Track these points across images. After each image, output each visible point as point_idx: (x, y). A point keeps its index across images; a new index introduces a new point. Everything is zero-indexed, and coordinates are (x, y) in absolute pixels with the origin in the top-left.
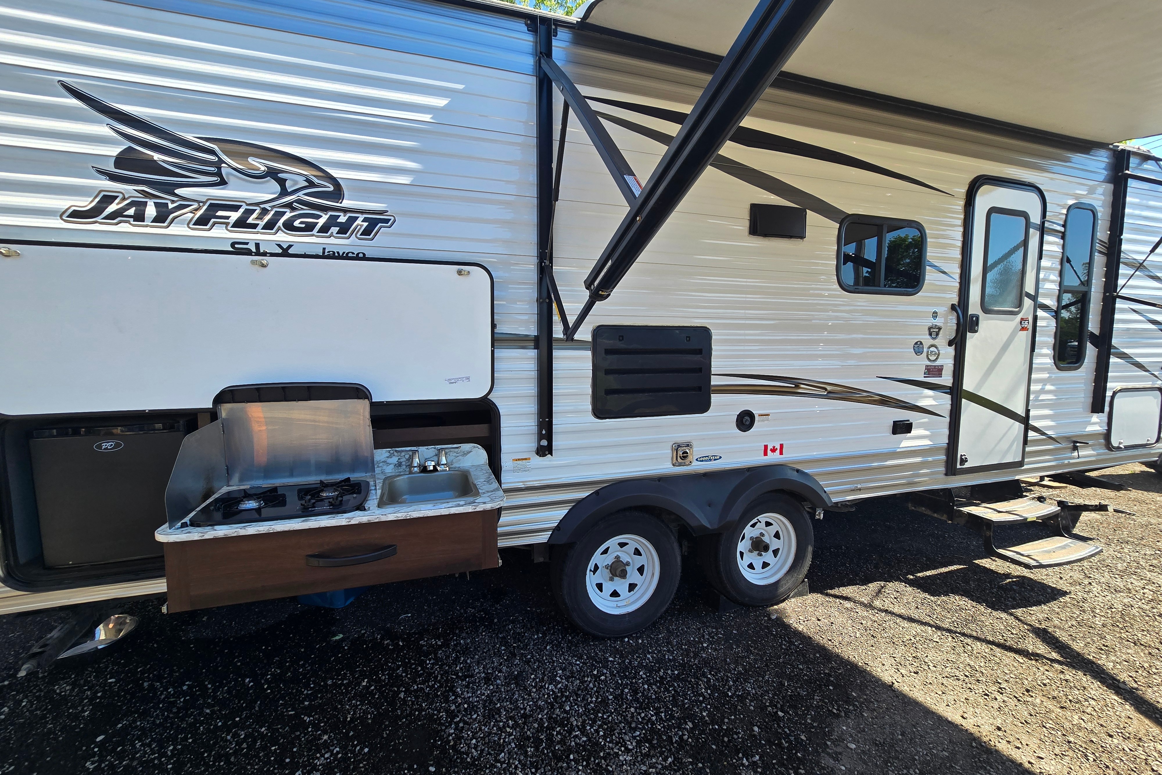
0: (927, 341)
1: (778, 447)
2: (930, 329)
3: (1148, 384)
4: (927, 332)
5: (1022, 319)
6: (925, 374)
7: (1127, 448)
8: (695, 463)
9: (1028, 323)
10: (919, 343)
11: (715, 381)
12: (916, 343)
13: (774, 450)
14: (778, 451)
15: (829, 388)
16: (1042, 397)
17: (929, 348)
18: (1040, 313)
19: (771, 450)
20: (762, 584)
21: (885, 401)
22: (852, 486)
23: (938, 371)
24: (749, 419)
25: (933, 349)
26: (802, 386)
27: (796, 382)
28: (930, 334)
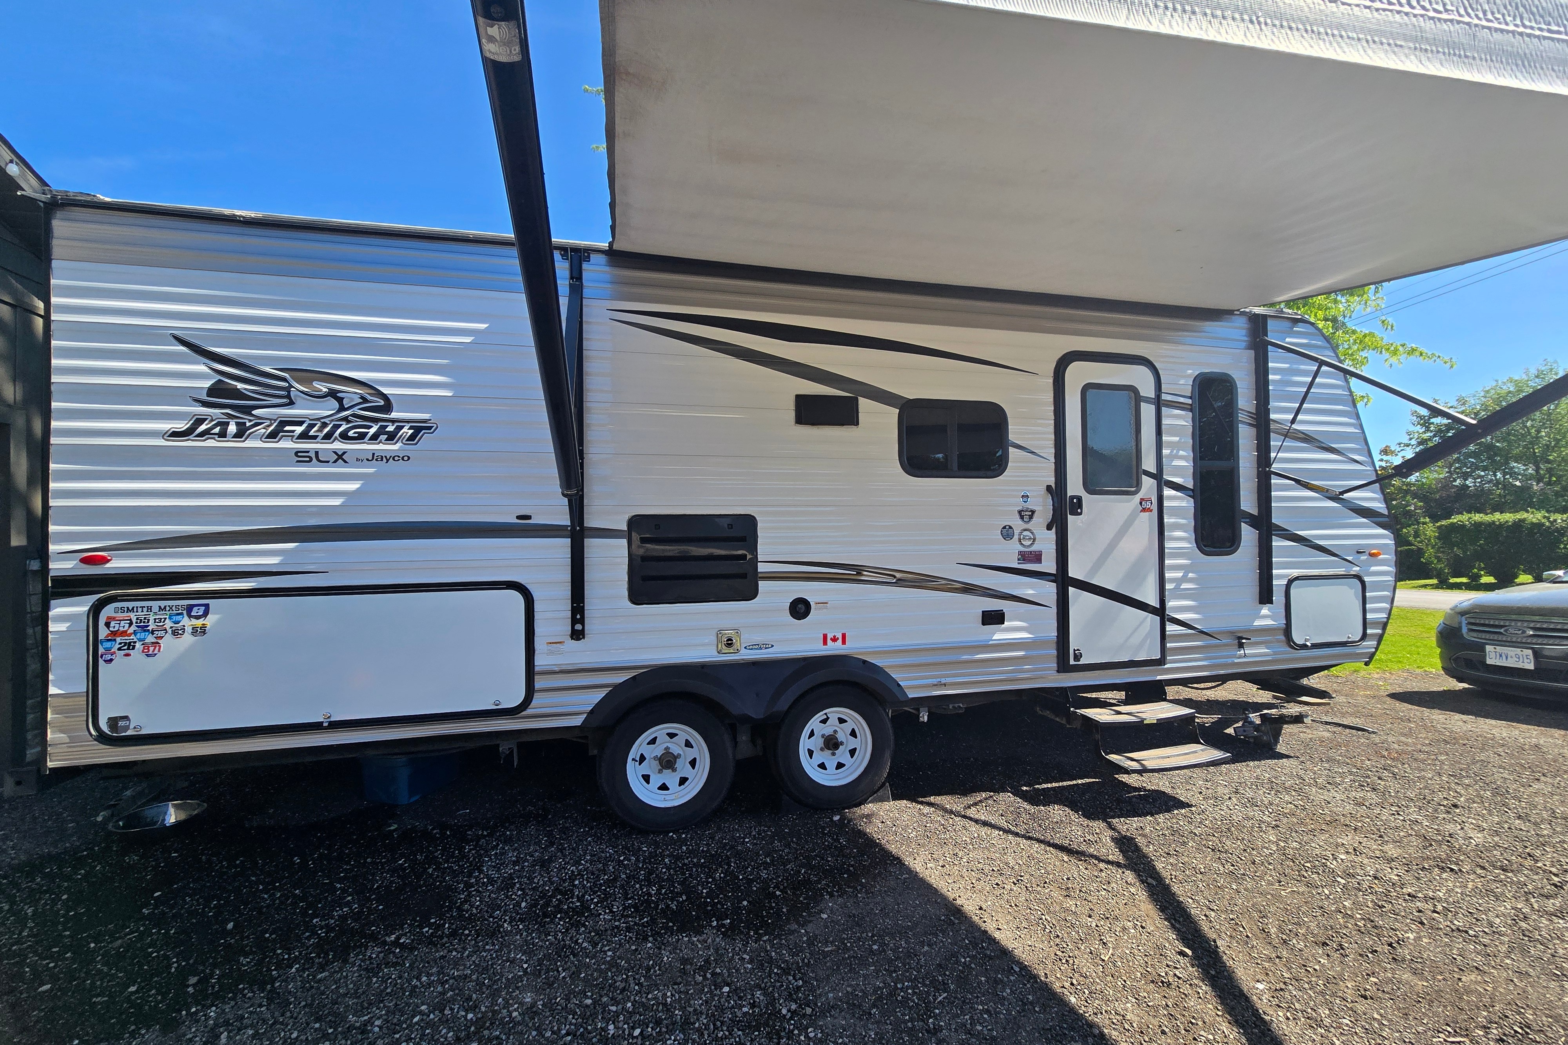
0: (1018, 524)
1: (840, 636)
2: (1020, 512)
3: (1341, 571)
4: (1018, 516)
5: (1142, 500)
6: (1019, 560)
7: (1315, 646)
8: (743, 651)
9: (1151, 503)
10: (1007, 527)
11: (762, 568)
12: (1004, 528)
13: (834, 639)
14: (840, 640)
15: (898, 575)
16: (1184, 586)
17: (1021, 533)
18: (1168, 492)
19: (831, 639)
20: (834, 785)
21: (968, 589)
22: (935, 681)
23: (1037, 557)
24: (803, 608)
25: (1025, 533)
26: (865, 573)
27: (859, 570)
28: (1022, 517)
